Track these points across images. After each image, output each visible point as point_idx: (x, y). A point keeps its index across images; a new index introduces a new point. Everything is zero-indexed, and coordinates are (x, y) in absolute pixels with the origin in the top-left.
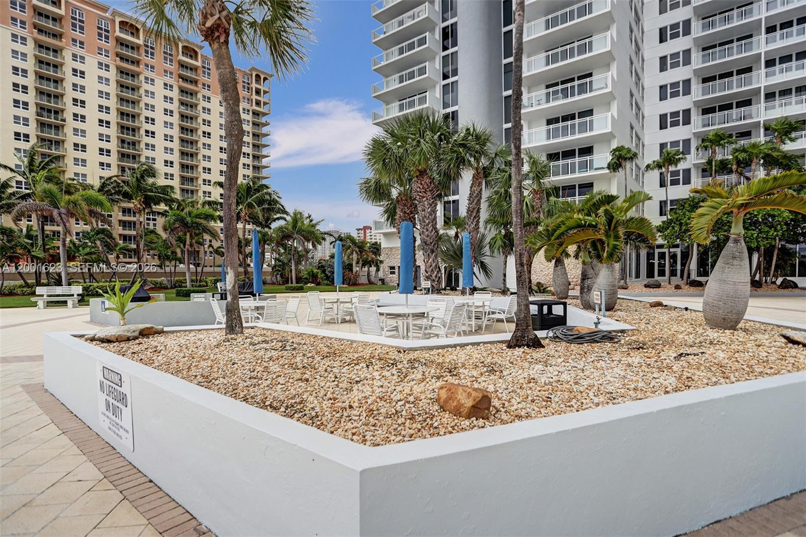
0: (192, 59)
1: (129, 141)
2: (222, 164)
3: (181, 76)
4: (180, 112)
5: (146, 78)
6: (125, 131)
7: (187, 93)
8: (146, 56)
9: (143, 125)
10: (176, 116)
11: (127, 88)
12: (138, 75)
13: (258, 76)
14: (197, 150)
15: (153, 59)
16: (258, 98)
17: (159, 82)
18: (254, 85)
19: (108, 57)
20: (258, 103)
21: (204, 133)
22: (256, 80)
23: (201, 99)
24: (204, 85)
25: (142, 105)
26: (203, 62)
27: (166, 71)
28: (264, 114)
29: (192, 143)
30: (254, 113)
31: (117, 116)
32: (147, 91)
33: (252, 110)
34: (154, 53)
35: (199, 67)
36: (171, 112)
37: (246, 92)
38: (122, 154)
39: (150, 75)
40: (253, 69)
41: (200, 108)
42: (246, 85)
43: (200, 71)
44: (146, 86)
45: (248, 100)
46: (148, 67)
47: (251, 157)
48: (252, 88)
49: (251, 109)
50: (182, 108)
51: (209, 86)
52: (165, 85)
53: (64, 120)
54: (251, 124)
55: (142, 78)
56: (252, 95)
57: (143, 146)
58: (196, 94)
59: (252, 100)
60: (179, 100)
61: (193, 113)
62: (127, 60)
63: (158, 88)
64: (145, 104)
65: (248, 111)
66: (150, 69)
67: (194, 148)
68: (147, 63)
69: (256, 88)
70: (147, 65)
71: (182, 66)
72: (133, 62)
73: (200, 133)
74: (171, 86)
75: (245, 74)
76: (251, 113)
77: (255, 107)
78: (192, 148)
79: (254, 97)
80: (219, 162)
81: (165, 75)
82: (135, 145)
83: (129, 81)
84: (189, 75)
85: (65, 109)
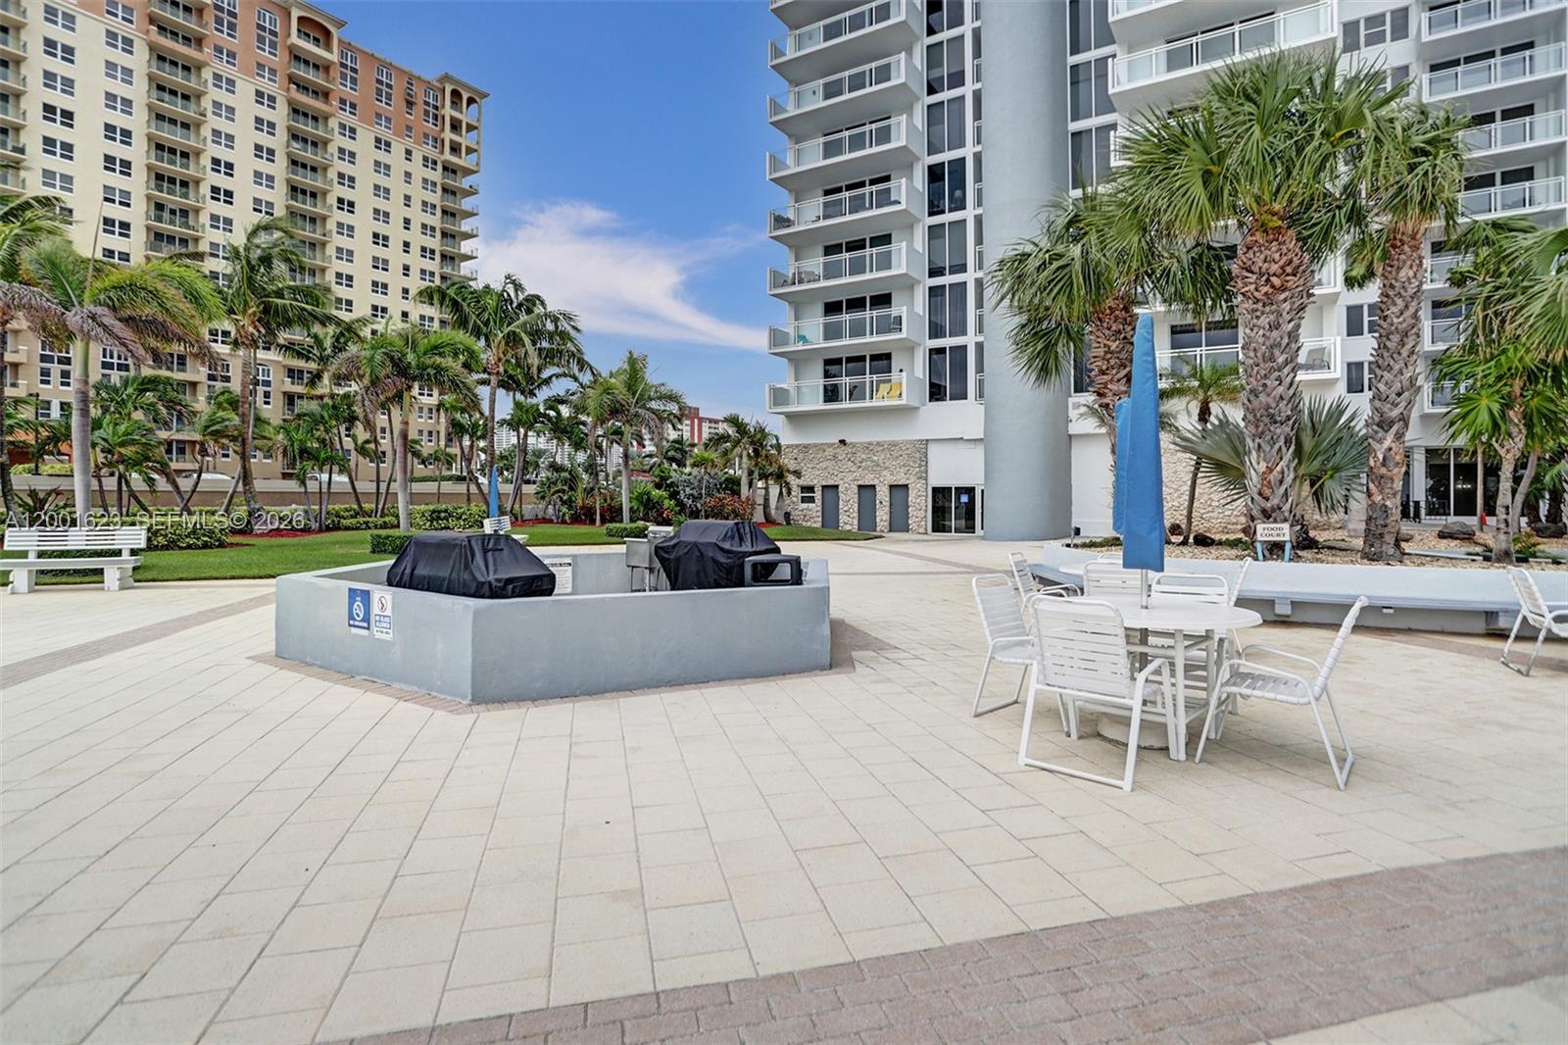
0: (318, 46)
1: (171, 206)
2: (377, 268)
3: (292, 79)
4: (289, 155)
5: (217, 77)
6: (165, 184)
7: (306, 115)
8: (217, 29)
9: (208, 176)
10: (281, 161)
11: (173, 93)
12: (199, 69)
13: (456, 94)
14: (324, 235)
15: (234, 37)
16: (456, 138)
17: (246, 89)
18: (448, 111)
19: (131, 22)
20: (455, 149)
21: (340, 201)
22: (453, 102)
23: (337, 130)
24: (343, 101)
25: (206, 132)
26: (342, 54)
27: (260, 66)
28: (468, 172)
29: (313, 220)
30: (445, 168)
31: (148, 152)
32: (217, 105)
33: (443, 162)
34: (235, 25)
35: (333, 63)
36: (271, 152)
37: (430, 125)
38: (156, 234)
39: (227, 70)
40: (446, 78)
41: (332, 148)
42: (431, 109)
43: (335, 72)
44: (215, 94)
45: (435, 140)
46: (222, 53)
47: (438, 257)
48: (443, 117)
49: (439, 159)
50: (295, 145)
51: (353, 106)
52: (259, 94)
53: (22, 151)
54: (439, 189)
55: (207, 74)
56: (443, 130)
57: (204, 219)
58: (326, 119)
59: (443, 141)
60: (289, 129)
61: (319, 159)
62: (174, 34)
63: (243, 98)
64: (214, 130)
65: (435, 163)
66: (225, 58)
67: (319, 230)
68: (221, 44)
69: (452, 118)
70: (219, 50)
71: (297, 58)
72: (187, 40)
73: (332, 200)
74: (272, 99)
75: (430, 86)
76: (439, 167)
77: (448, 156)
78: (314, 232)
79: (448, 135)
80: (371, 263)
81: (258, 74)
82: (187, 217)
83: (178, 79)
84: (310, 77)
85: (24, 126)
